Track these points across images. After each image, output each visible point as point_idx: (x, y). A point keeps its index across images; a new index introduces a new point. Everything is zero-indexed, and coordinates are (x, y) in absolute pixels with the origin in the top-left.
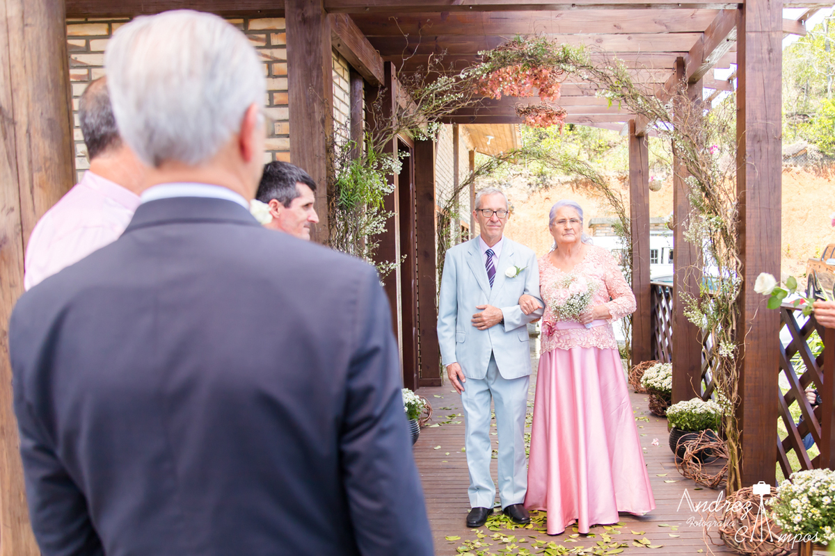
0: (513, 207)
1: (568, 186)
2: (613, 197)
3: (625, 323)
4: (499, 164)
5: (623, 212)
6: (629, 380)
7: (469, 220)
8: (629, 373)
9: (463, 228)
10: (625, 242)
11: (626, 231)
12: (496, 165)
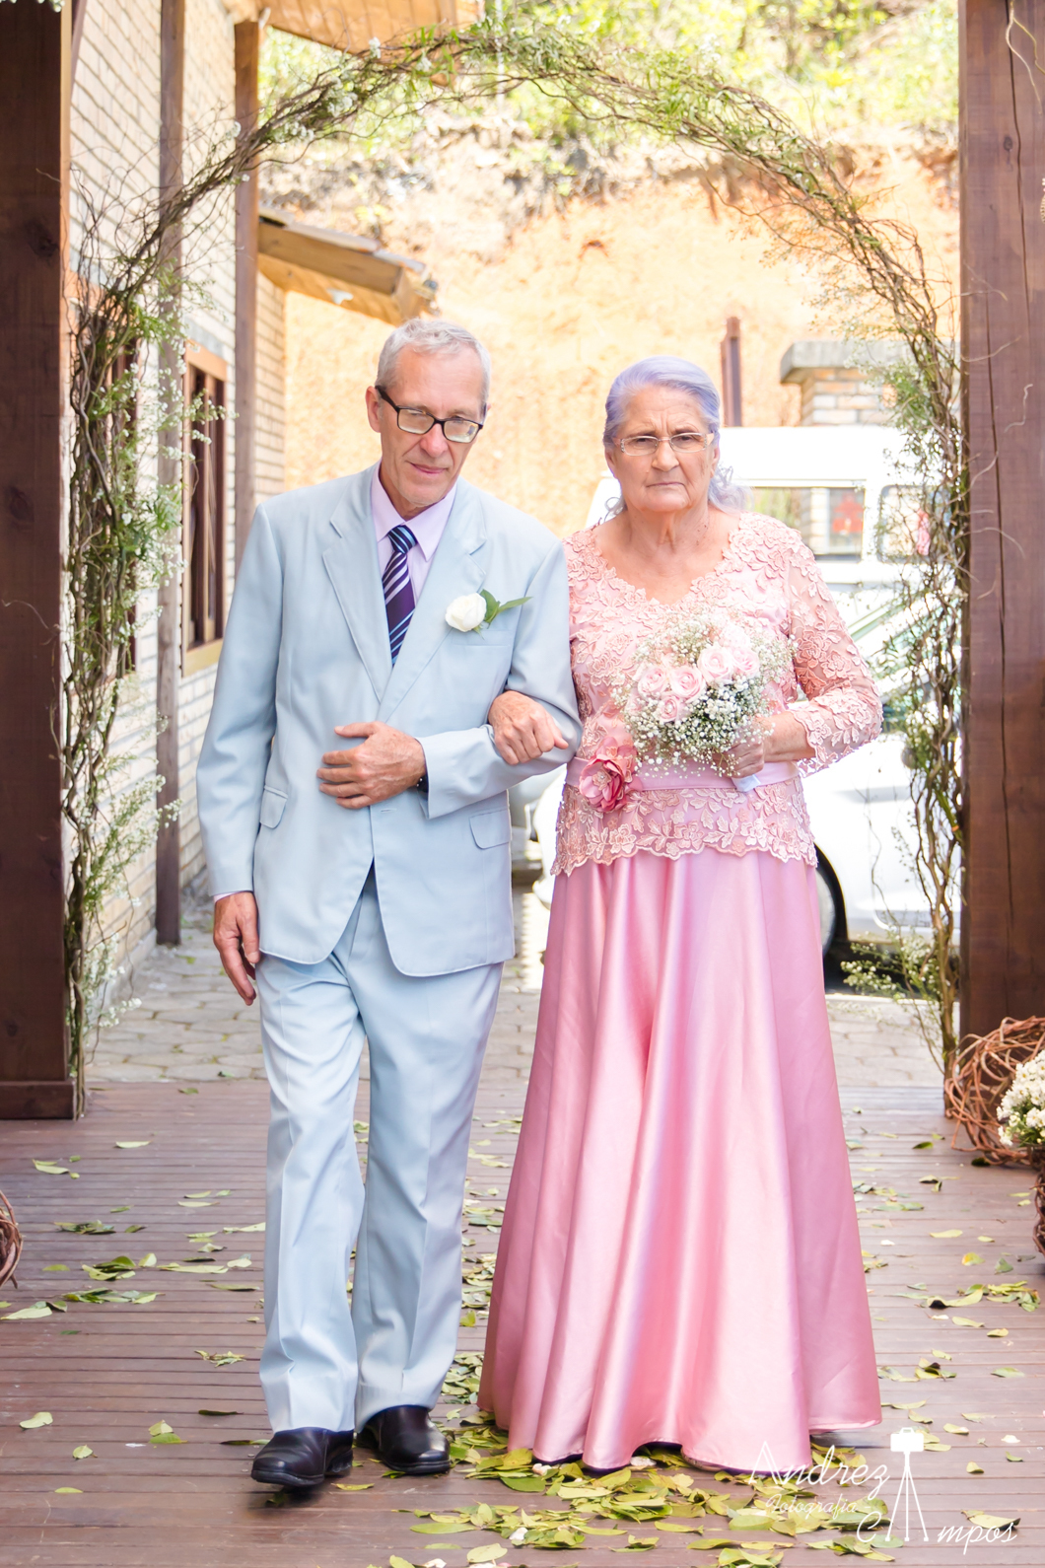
0: (431, 284)
1: (690, 188)
2: (884, 257)
3: (933, 837)
4: (363, 96)
5: (926, 329)
6: (949, 1105)
7: (229, 338)
8: (948, 1074)
9: (199, 377)
10: (936, 464)
11: (942, 416)
12: (348, 102)
